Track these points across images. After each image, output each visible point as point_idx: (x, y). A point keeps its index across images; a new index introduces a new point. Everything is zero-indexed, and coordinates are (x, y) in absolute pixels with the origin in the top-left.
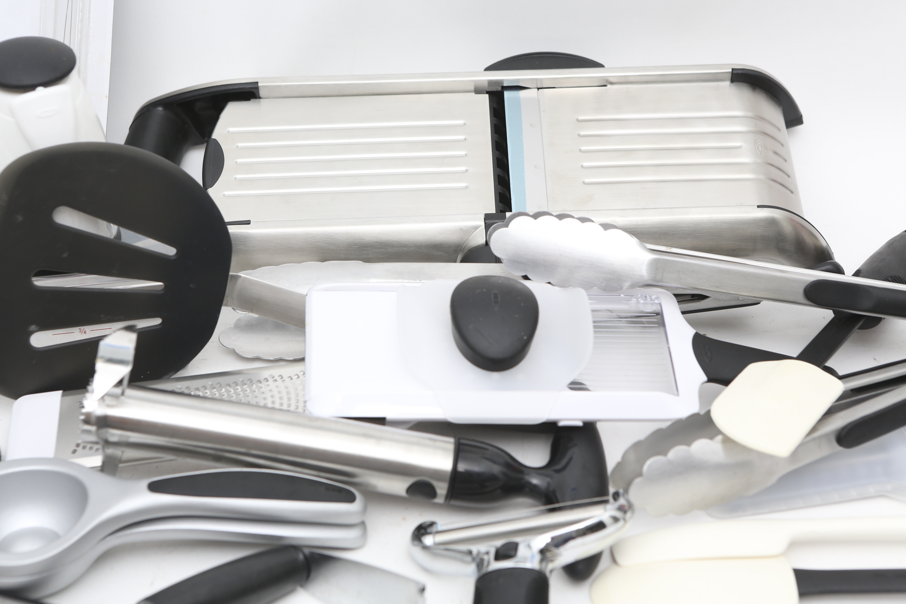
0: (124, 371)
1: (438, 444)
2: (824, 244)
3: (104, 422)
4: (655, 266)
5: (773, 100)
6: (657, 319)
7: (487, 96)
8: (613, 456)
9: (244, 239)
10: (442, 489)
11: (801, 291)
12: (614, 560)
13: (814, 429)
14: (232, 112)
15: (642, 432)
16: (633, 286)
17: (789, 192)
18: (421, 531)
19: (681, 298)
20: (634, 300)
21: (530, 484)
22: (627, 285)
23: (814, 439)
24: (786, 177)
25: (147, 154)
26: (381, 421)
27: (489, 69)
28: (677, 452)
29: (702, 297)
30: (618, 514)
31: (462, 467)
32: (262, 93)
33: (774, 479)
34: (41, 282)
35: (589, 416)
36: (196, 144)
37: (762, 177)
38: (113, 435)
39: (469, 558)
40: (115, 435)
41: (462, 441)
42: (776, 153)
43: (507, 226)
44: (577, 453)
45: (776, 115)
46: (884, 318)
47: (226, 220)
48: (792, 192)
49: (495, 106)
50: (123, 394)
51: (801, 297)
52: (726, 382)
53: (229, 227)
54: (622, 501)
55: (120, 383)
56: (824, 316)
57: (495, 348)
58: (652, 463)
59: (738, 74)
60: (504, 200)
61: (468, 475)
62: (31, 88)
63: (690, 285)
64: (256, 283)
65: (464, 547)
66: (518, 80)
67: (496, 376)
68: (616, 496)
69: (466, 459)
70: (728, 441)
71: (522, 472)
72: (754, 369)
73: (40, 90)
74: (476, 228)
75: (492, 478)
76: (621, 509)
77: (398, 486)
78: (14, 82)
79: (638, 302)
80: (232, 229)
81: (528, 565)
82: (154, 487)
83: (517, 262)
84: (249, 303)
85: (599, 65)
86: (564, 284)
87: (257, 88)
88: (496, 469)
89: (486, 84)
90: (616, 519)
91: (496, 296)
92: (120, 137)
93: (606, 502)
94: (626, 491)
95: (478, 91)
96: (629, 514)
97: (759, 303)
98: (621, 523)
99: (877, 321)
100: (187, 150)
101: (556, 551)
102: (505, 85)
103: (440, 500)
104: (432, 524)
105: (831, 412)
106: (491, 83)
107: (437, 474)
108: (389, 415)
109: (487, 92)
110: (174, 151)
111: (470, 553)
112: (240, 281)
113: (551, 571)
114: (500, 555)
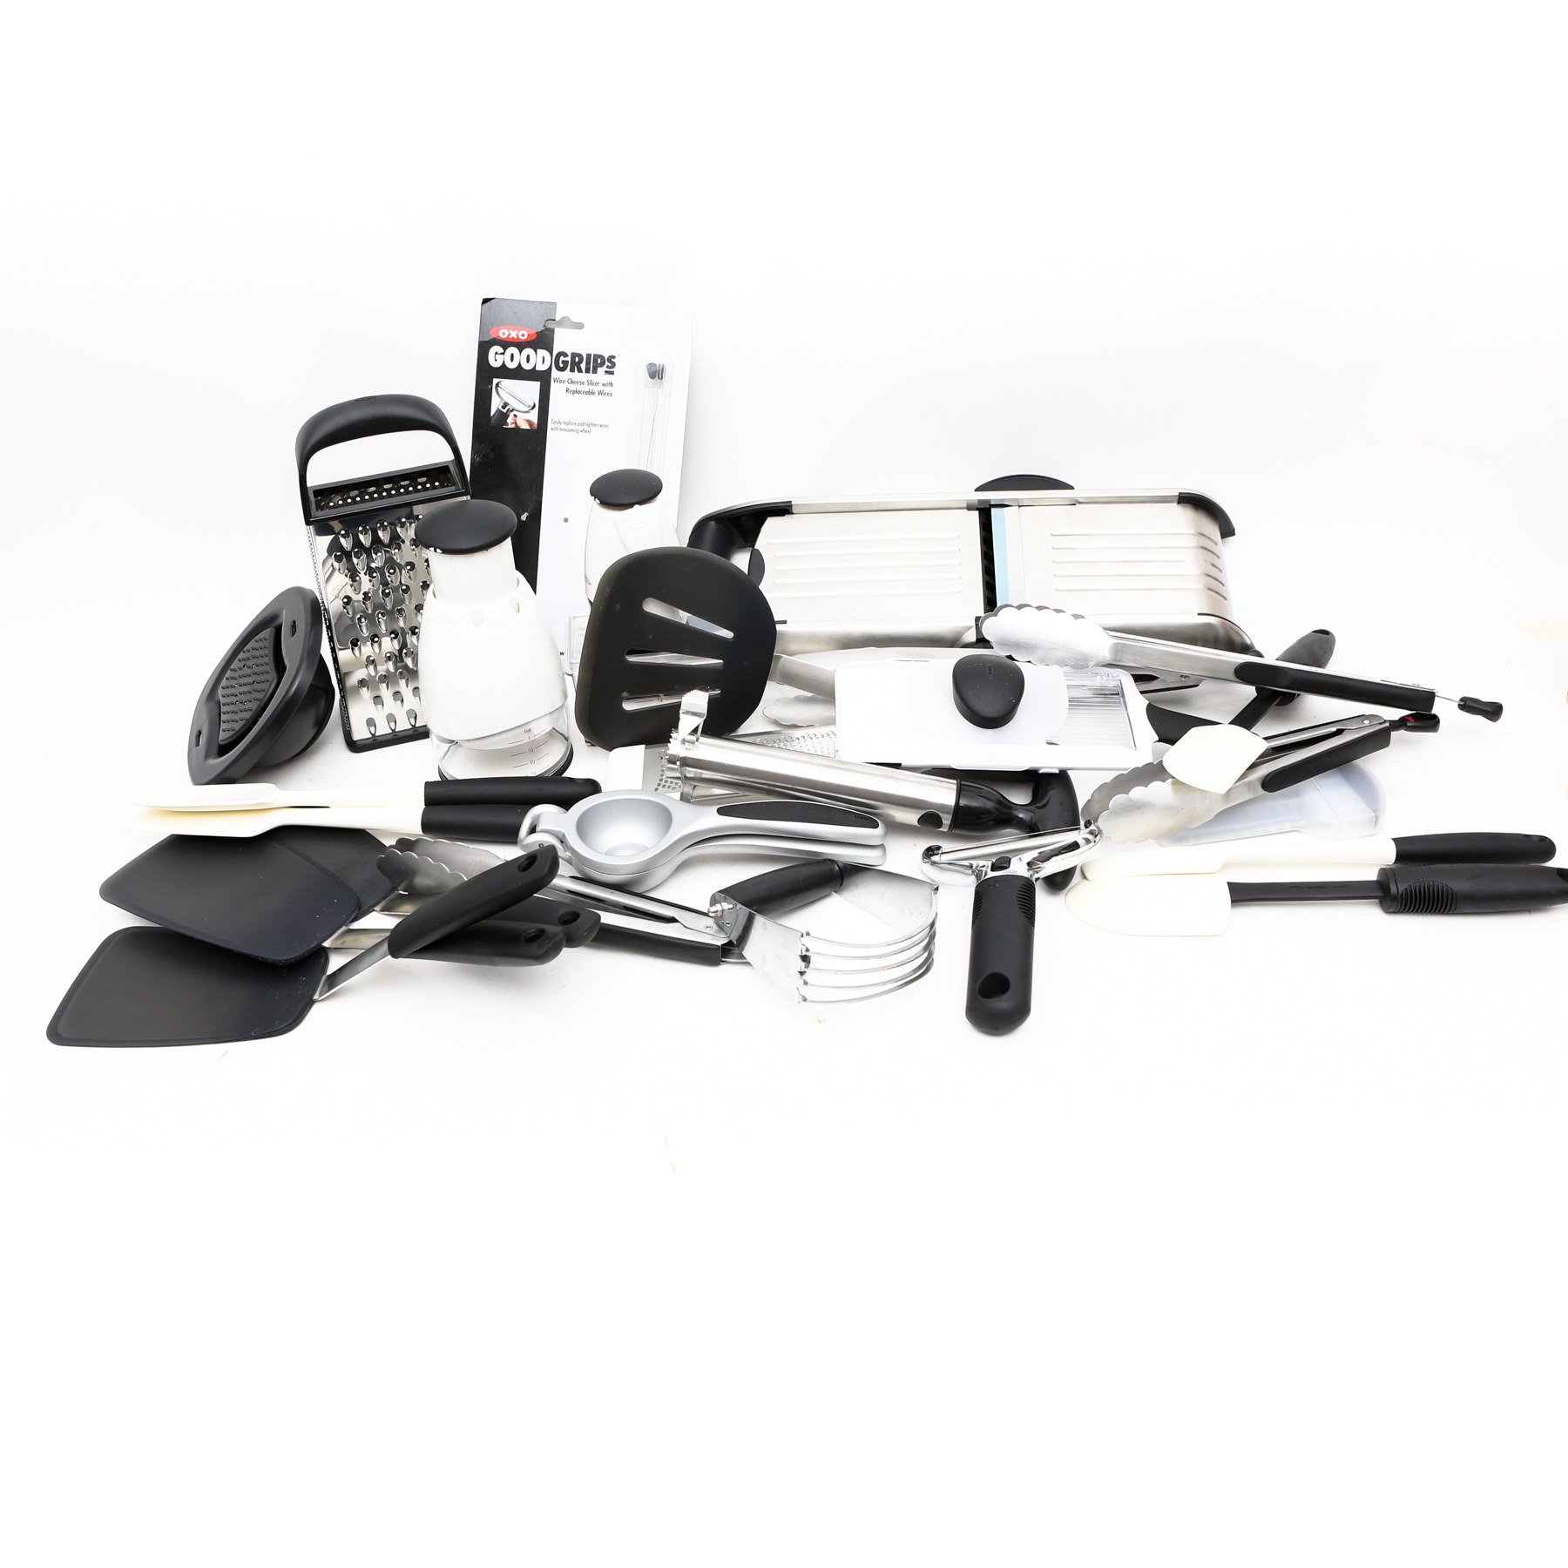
0: (699, 721)
1: (944, 784)
2: (1249, 642)
3: (686, 762)
4: (1117, 649)
5: (1212, 518)
6: (1118, 693)
7: (977, 512)
8: (1082, 798)
9: (784, 634)
10: (947, 820)
11: (1233, 671)
12: (1084, 877)
13: (1243, 776)
14: (771, 524)
15: (1108, 777)
16: (1097, 665)
17: (1223, 599)
18: (930, 852)
19: (1138, 678)
20: (1099, 677)
21: (1018, 817)
22: (1092, 663)
23: (1245, 784)
24: (1220, 585)
25: (705, 553)
26: (897, 766)
27: (978, 489)
28: (1137, 793)
29: (1151, 678)
30: (1090, 837)
31: (963, 802)
32: (794, 510)
33: (1212, 816)
34: (632, 659)
35: (1063, 765)
36: (742, 547)
37: (1201, 587)
38: (690, 771)
39: (970, 872)
40: (691, 772)
41: (963, 782)
42: (1213, 565)
43: (996, 615)
44: (1054, 795)
45: (1213, 530)
46: (1299, 695)
47: (776, 619)
48: (1226, 599)
49: (984, 520)
50: (697, 740)
51: (1232, 677)
52: (1172, 742)
53: (777, 626)
54: (1092, 827)
55: (695, 731)
56: (1249, 692)
57: (989, 709)
58: (1118, 799)
59: (1184, 497)
60: (991, 603)
61: (968, 809)
62: (631, 505)
63: (1145, 664)
64: (800, 664)
65: (966, 863)
66: (1003, 500)
67: (989, 731)
68: (1088, 824)
69: (965, 796)
70: (1177, 783)
71: (1011, 808)
72: (1195, 732)
73: (636, 506)
74: (970, 628)
75: (986, 812)
76: (1091, 833)
77: (911, 817)
78: (618, 502)
79: (1102, 679)
80: (779, 627)
81: (1020, 873)
82: (721, 812)
83: (1004, 644)
84: (791, 679)
85: (1071, 488)
86: (1045, 661)
87: (791, 506)
88: (990, 805)
89: (977, 502)
90: (1088, 841)
91: (990, 668)
92: (684, 543)
93: (1079, 829)
94: (1096, 821)
95: (970, 508)
96: (1098, 838)
97: (1198, 685)
98: (1092, 844)
99: (1291, 698)
100: (733, 553)
101: (1041, 865)
102: (992, 503)
103: (944, 829)
104: (939, 848)
105: (1253, 766)
106: (980, 501)
107: (943, 808)
108: (904, 763)
109: (977, 509)
110: (726, 549)
111: (971, 866)
112: (782, 660)
113: (1037, 879)
114: (994, 868)
